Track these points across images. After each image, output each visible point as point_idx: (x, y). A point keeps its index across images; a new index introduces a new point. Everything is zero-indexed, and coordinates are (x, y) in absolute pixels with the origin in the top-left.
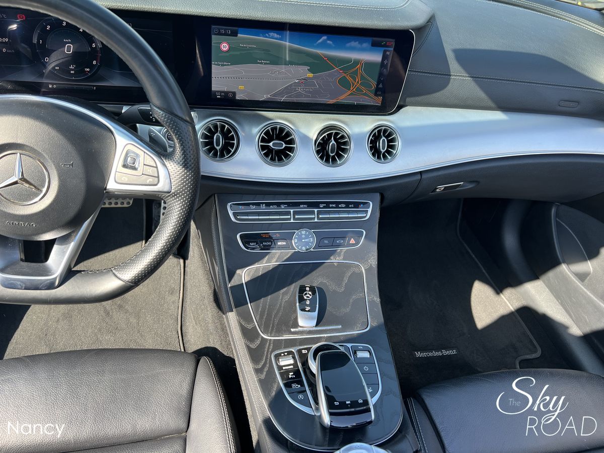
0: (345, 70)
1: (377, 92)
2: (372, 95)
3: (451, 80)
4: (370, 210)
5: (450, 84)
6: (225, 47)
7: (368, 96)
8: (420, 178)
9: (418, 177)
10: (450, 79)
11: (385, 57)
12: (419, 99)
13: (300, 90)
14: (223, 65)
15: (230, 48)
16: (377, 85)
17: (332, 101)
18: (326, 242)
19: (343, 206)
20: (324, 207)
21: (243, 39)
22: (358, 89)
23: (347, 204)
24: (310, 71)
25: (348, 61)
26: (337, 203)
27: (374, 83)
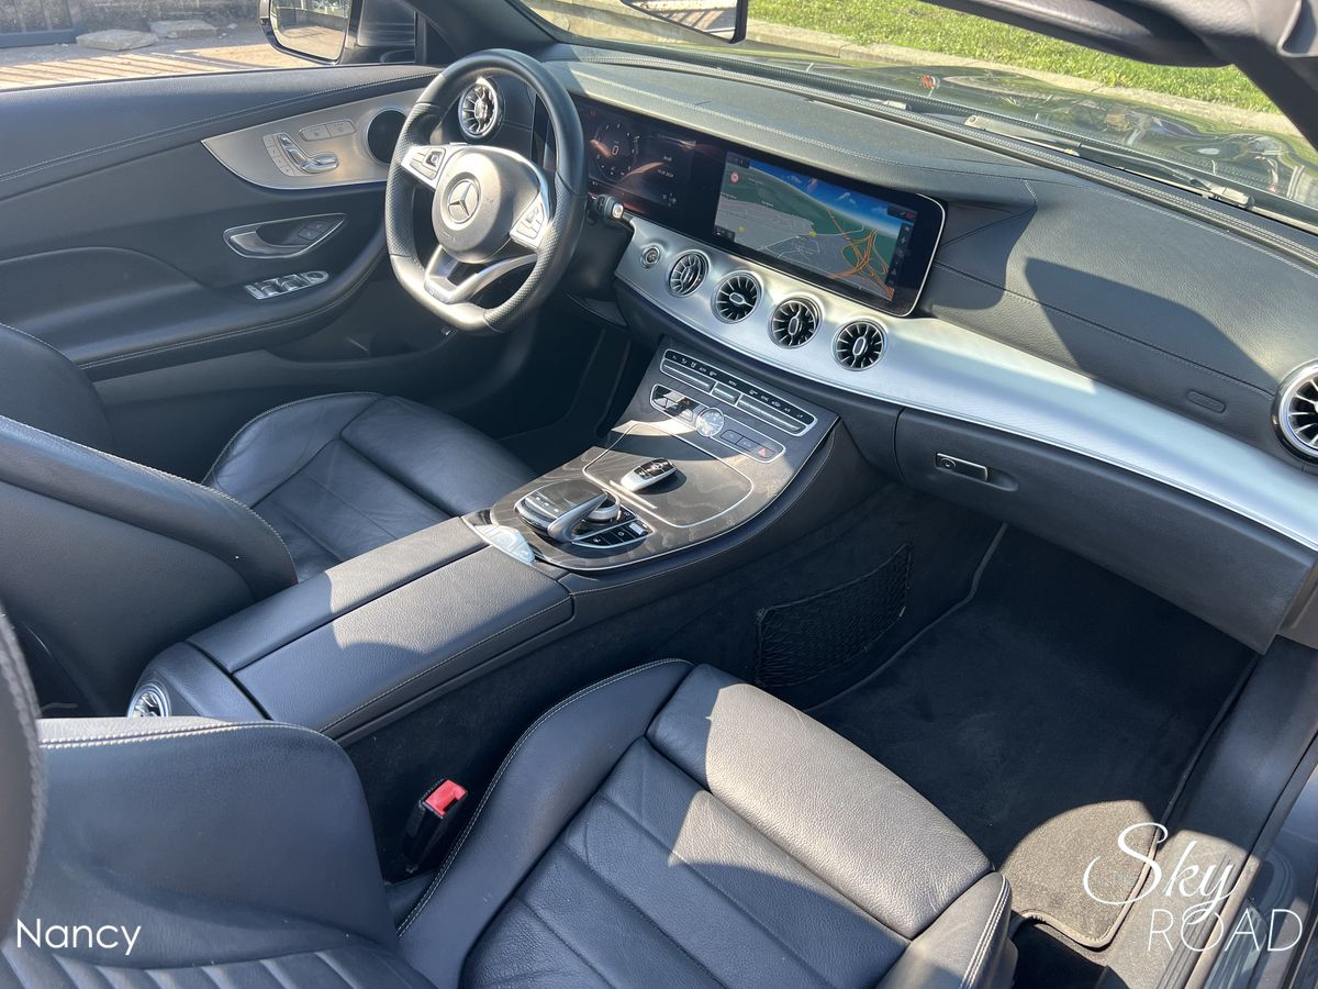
0: (854, 237)
1: (889, 279)
2: (882, 283)
3: (1004, 298)
4: (808, 427)
5: (1001, 302)
6: (735, 178)
7: (875, 280)
8: (896, 415)
9: (893, 413)
10: (1002, 295)
11: (902, 232)
12: (953, 311)
13: (799, 249)
14: (729, 198)
15: (739, 180)
16: (890, 270)
17: (833, 276)
18: (732, 436)
19: (778, 405)
20: (754, 395)
21: (755, 173)
22: (865, 269)
23: (783, 406)
24: (815, 228)
25: (858, 227)
26: (772, 399)
27: (886, 266)
